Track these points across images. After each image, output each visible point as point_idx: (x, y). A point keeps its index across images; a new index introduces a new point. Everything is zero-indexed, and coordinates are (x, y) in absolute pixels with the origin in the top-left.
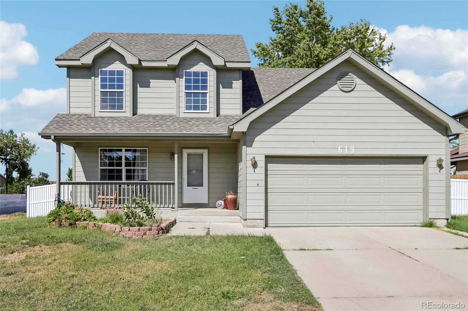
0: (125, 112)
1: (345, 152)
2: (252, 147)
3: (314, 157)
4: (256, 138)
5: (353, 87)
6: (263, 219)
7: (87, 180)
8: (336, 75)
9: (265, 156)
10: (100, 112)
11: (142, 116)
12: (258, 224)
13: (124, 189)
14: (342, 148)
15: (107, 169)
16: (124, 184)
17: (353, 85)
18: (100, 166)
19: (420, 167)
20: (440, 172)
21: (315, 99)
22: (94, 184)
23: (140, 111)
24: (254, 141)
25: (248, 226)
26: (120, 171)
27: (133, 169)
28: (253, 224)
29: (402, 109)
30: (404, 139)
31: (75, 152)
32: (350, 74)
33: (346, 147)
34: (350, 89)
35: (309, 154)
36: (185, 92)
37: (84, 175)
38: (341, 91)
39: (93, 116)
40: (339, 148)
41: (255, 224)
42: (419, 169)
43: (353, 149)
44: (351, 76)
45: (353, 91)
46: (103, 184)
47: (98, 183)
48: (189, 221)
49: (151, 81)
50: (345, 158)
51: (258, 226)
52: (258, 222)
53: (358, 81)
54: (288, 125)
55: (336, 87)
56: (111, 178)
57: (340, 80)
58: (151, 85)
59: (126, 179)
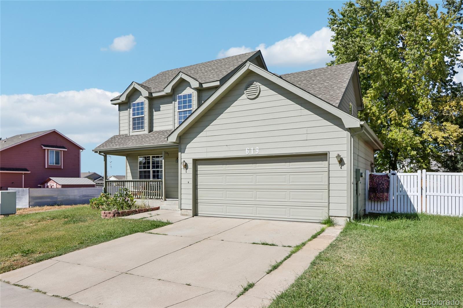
0: (145, 131)
1: (251, 153)
2: (185, 153)
3: (231, 158)
4: (187, 146)
5: (257, 94)
6: (191, 210)
7: (133, 179)
8: (244, 86)
9: (193, 159)
10: (132, 132)
11: (157, 132)
12: (189, 213)
13: (151, 184)
14: (249, 150)
15: (143, 171)
16: (151, 181)
17: (257, 92)
18: (139, 169)
19: (324, 164)
20: (341, 168)
21: (228, 109)
22: (136, 181)
23: (155, 129)
24: (186, 148)
25: (182, 214)
26: (149, 172)
27: (157, 170)
28: (185, 213)
29: (302, 108)
30: (304, 137)
31: (127, 160)
32: (255, 83)
33: (252, 149)
34: (255, 96)
35: (224, 156)
36: (178, 112)
37: (131, 175)
38: (248, 99)
39: (128, 135)
40: (247, 150)
41: (187, 213)
42: (323, 166)
43: (258, 150)
44: (255, 84)
45: (258, 97)
46: (140, 181)
47: (138, 181)
48: (166, 209)
49: (161, 106)
50: (255, 158)
51: (189, 215)
52: (189, 212)
53: (263, 88)
54: (209, 134)
55: (244, 96)
56: (145, 177)
57: (246, 90)
58: (161, 109)
59: (153, 178)
